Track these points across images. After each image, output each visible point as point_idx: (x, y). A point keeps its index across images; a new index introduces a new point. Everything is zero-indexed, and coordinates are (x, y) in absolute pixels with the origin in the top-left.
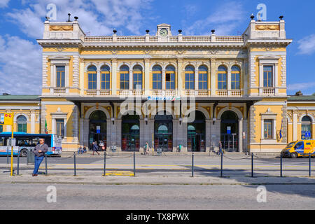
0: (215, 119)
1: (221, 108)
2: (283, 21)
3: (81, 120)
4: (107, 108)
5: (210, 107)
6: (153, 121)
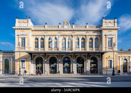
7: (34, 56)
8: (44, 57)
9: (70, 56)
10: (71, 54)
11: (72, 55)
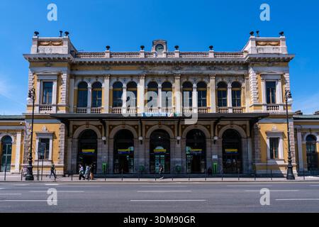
0: (216, 138)
1: (223, 126)
2: (284, 37)
3: (70, 140)
4: (97, 126)
5: (210, 126)
6: (149, 140)
7: (75, 127)
8: (101, 130)
9: (170, 126)
10: (172, 123)
11: (174, 125)
